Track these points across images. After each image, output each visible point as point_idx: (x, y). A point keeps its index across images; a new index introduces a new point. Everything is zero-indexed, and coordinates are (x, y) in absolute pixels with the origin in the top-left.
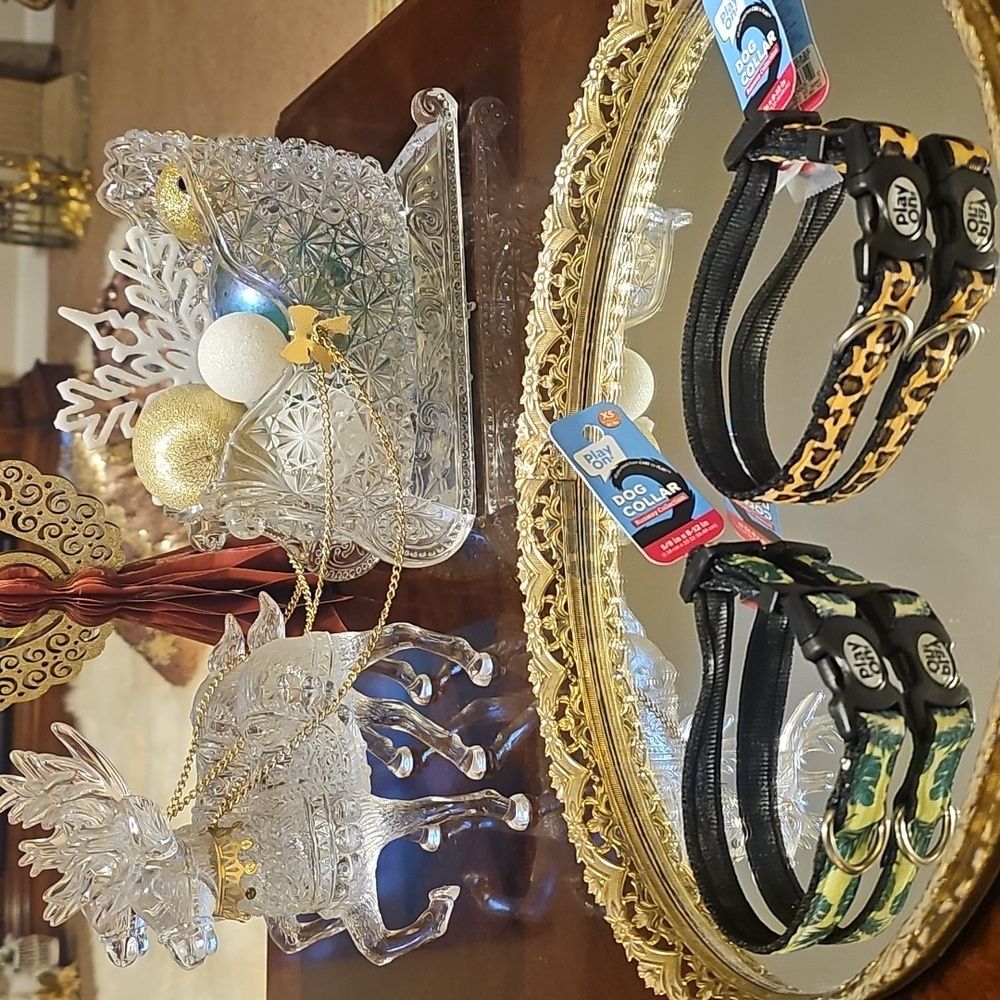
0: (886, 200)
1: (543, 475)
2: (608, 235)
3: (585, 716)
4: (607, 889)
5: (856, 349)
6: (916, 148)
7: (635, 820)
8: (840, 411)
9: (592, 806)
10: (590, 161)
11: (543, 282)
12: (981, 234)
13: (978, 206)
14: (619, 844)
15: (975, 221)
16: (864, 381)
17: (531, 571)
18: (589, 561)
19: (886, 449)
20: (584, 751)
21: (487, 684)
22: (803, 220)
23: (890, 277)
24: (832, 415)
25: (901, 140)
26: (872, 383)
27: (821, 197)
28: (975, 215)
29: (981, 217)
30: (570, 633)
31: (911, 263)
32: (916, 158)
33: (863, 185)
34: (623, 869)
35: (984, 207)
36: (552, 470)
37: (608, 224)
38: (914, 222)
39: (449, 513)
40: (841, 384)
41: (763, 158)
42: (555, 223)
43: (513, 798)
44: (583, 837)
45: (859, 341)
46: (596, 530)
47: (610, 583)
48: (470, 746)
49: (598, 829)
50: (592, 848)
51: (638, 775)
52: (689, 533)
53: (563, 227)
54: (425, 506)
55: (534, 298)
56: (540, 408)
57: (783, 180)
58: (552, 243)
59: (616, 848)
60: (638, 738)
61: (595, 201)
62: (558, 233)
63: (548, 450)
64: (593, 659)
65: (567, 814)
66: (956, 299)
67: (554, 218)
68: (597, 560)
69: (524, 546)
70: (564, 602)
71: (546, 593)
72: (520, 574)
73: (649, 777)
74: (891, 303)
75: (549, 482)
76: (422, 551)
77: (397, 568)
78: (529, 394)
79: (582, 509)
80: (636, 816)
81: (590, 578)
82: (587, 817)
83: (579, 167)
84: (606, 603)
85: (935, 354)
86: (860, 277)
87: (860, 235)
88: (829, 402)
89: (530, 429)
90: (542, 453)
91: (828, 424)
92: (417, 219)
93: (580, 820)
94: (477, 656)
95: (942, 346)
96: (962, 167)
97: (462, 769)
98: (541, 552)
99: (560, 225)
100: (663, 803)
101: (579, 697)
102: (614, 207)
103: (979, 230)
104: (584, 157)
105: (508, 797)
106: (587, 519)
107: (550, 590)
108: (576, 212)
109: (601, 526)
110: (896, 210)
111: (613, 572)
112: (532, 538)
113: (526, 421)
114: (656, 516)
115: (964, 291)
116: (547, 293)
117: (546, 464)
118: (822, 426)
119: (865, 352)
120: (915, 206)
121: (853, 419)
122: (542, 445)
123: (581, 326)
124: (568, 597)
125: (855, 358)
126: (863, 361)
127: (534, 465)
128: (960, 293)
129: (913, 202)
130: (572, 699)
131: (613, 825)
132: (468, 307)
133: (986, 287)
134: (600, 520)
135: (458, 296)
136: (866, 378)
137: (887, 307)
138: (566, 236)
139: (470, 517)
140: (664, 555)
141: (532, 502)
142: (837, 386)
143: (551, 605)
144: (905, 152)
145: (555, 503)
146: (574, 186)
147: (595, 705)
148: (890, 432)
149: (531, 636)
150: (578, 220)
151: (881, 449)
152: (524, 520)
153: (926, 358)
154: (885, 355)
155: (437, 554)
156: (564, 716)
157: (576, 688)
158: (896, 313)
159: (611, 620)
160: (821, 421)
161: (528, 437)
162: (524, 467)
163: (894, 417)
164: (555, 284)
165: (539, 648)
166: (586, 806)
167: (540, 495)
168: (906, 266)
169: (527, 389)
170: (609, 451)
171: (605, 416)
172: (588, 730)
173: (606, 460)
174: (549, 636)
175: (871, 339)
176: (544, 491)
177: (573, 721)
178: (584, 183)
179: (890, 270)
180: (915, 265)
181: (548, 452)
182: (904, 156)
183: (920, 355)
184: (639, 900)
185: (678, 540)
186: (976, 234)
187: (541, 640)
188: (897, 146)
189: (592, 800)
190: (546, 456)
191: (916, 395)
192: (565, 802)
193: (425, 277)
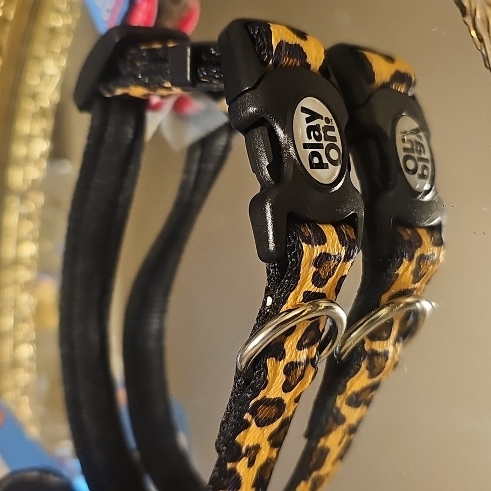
0: (289, 131)
5: (270, 362)
6: (323, 57)
8: (257, 448)
12: (422, 176)
13: (413, 137)
15: (413, 158)
16: (286, 401)
19: (323, 471)
22: (187, 171)
23: (310, 252)
24: (245, 455)
25: (302, 43)
26: (297, 400)
27: (205, 143)
28: (412, 150)
29: (420, 152)
31: (336, 225)
32: (324, 69)
33: (252, 110)
35: (420, 137)
38: (334, 163)
40: (253, 413)
41: (119, 92)
45: (275, 349)
57: (154, 121)
66: (400, 271)
74: (313, 289)
85: (378, 346)
86: (264, 254)
87: (256, 188)
88: (238, 439)
91: (241, 466)
95: (385, 335)
96: (385, 86)
103: (419, 171)
110: (306, 146)
115: (411, 259)
118: (234, 471)
119: (282, 364)
120: (334, 139)
121: (275, 450)
125: (270, 376)
126: (281, 378)
128: (406, 262)
129: (329, 133)
133: (435, 250)
136: (287, 398)
137: (309, 297)
142: (247, 416)
144: (309, 60)
148: (325, 452)
151: (314, 474)
153: (366, 353)
154: (311, 362)
158: (323, 304)
160: (229, 465)
163: (329, 432)
168: (330, 232)
175: (290, 344)
179: (308, 242)
180: (343, 227)
182: (309, 66)
183: (358, 352)
186: (416, 175)
188: (297, 52)
191: (356, 401)
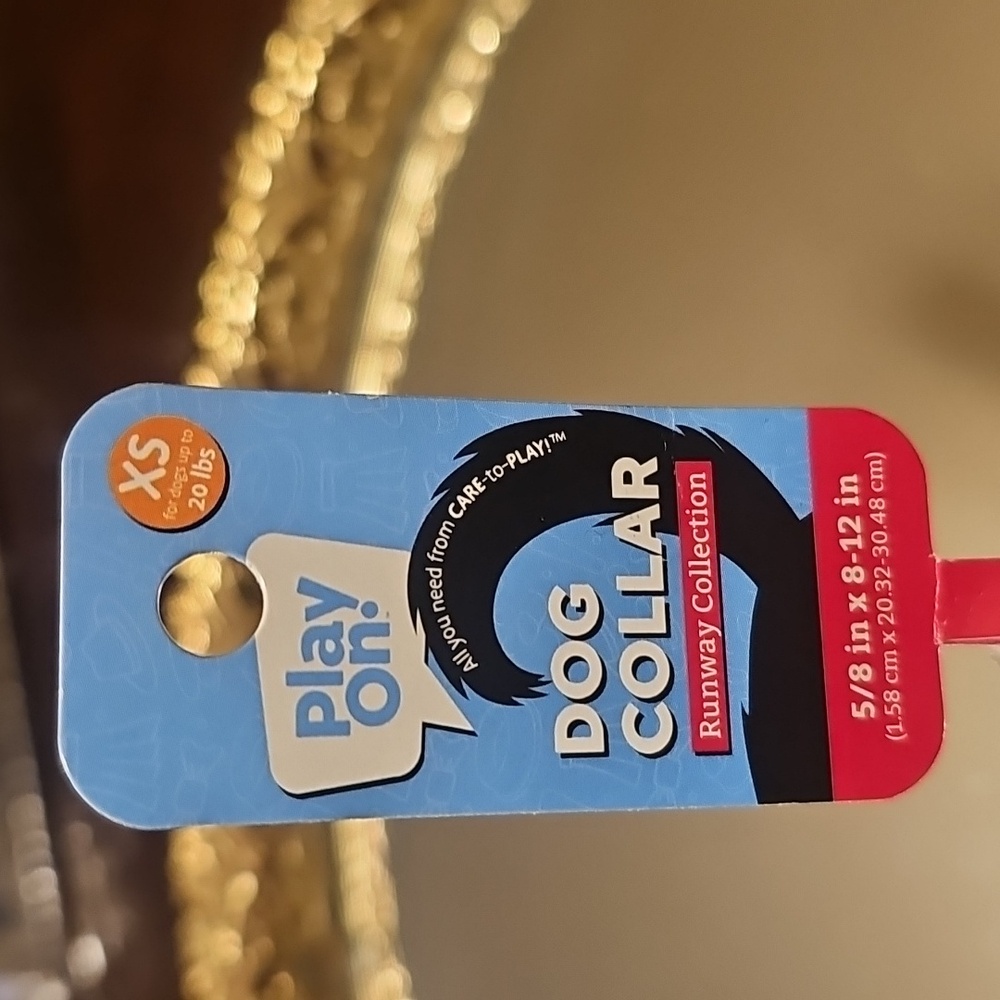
52: (854, 575)
114: (722, 643)
140: (897, 733)
170: (335, 600)
171: (142, 481)
173: (368, 643)
185: (860, 631)
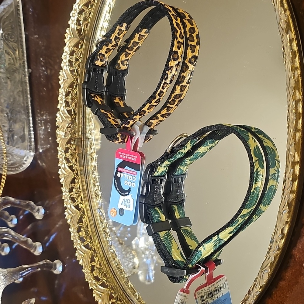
1: (68, 136)
2: (92, 41)
3: (89, 230)
4: (103, 298)
7: (111, 269)
9: (94, 265)
10: (85, 11)
11: (66, 59)
14: (106, 279)
17: (65, 175)
18: (87, 170)
20: (89, 244)
21: (41, 218)
30: (81, 198)
34: (108, 289)
36: (72, 134)
37: (92, 37)
39: (23, 152)
42: (71, 35)
43: (55, 262)
44: (91, 278)
46: (89, 157)
47: (95, 177)
48: (35, 242)
49: (97, 274)
50: (96, 283)
51: (110, 251)
53: (74, 37)
54: (13, 150)
55: (62, 65)
56: (66, 109)
58: (69, 43)
59: (105, 281)
60: (109, 236)
61: (87, 27)
62: (72, 39)
63: (70, 126)
64: (91, 208)
65: (84, 270)
67: (70, 33)
68: (90, 169)
69: (61, 165)
70: (79, 186)
71: (71, 183)
72: (60, 176)
73: (114, 251)
75: (71, 139)
76: (13, 168)
77: (4, 175)
78: (62, 104)
79: (84, 149)
80: (111, 267)
81: (88, 176)
82: (92, 270)
83: (80, 13)
84: (94, 185)
89: (62, 118)
90: (68, 127)
92: (6, 35)
93: (90, 272)
94: (37, 207)
97: (32, 251)
98: (69, 167)
99: (73, 36)
100: (119, 260)
101: (86, 223)
102: (94, 31)
104: (83, 9)
105: (53, 262)
106: (86, 153)
107: (73, 181)
108: (79, 31)
109: (91, 156)
111: (96, 173)
112: (64, 161)
113: (60, 115)
116: (67, 64)
117: (69, 132)
122: (68, 124)
123: (81, 77)
124: (80, 184)
127: (65, 132)
130: (84, 224)
131: (103, 272)
132: (28, 71)
134: (91, 153)
135: (24, 66)
138: (75, 41)
139: (33, 154)
141: (64, 147)
143: (74, 187)
145: (73, 147)
146: (78, 21)
147: (93, 226)
149: (66, 200)
150: (80, 34)
152: (61, 154)
155: (20, 168)
156: (81, 231)
157: (85, 219)
159: (96, 192)
161: (61, 121)
162: (60, 133)
164: (71, 60)
165: (69, 205)
166: (92, 266)
167: (67, 144)
169: (61, 102)
172: (90, 236)
174: (73, 200)
176: (69, 142)
177: (84, 233)
178: (83, 20)
181: (70, 127)
184: (116, 301)
187: (70, 201)
189: (94, 263)
190: (69, 129)
192: (83, 265)
193: (9, 59)
